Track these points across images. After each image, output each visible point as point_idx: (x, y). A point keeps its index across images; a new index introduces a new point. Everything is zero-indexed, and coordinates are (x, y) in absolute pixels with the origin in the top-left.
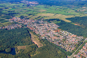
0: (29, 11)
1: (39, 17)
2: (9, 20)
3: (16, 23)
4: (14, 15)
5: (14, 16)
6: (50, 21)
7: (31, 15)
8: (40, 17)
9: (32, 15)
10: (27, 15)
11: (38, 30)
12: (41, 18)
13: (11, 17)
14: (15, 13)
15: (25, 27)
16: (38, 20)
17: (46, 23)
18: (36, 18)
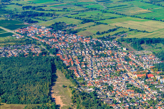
0: (92, 9)
1: (110, 31)
2: (12, 32)
3: (29, 42)
4: (34, 20)
5: (33, 22)
6: (142, 45)
7: (89, 21)
8: (114, 30)
9: (93, 23)
10: (76, 22)
11: (86, 68)
12: (116, 35)
13: (26, 23)
14: (42, 14)
15: (51, 55)
16: (103, 39)
17: (125, 49)
18: (98, 33)
